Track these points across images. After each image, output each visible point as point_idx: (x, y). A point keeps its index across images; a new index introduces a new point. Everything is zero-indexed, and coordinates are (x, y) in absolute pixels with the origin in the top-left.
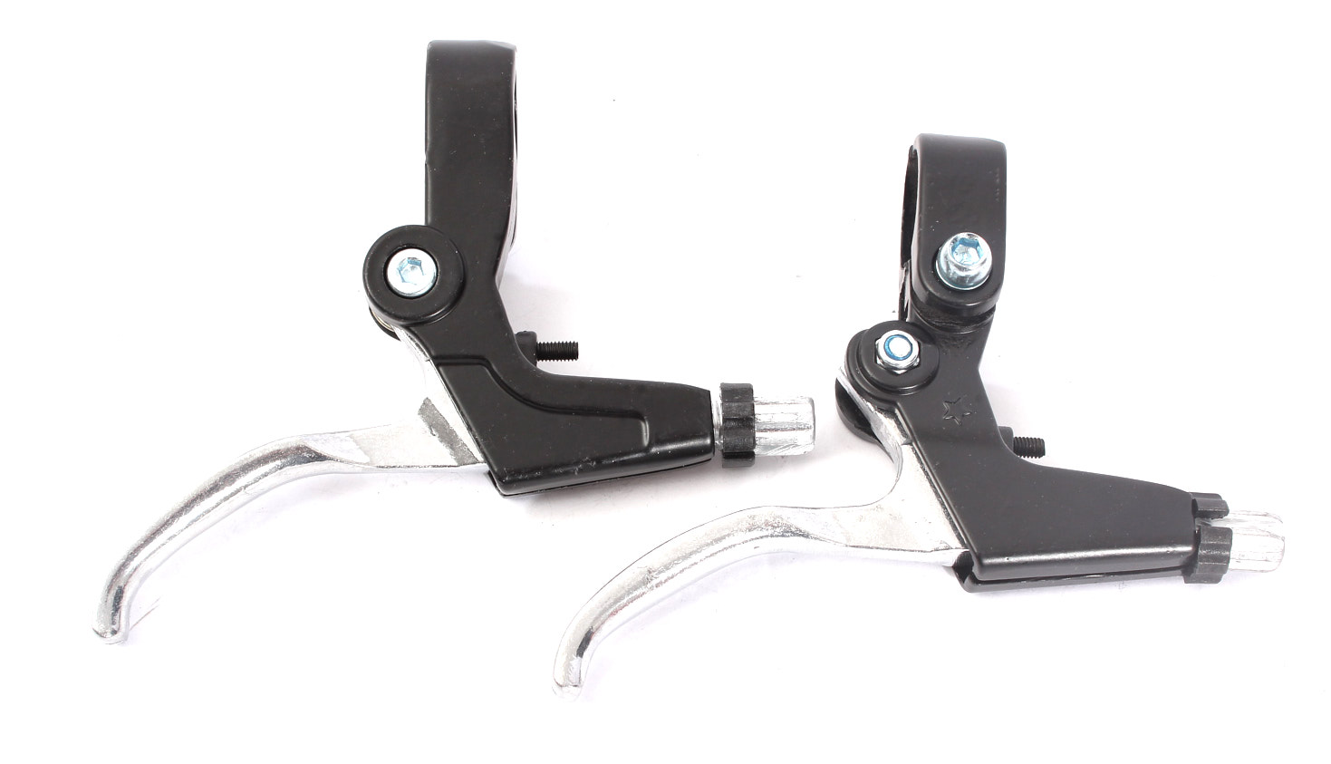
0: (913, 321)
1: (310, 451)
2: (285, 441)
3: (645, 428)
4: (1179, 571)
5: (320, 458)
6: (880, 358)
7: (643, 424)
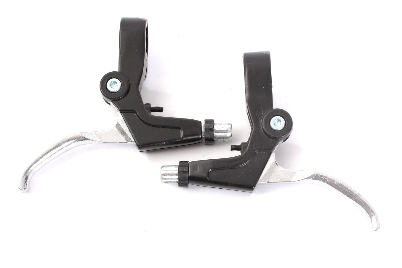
1: (83, 137)
5: (86, 139)
7: (181, 131)
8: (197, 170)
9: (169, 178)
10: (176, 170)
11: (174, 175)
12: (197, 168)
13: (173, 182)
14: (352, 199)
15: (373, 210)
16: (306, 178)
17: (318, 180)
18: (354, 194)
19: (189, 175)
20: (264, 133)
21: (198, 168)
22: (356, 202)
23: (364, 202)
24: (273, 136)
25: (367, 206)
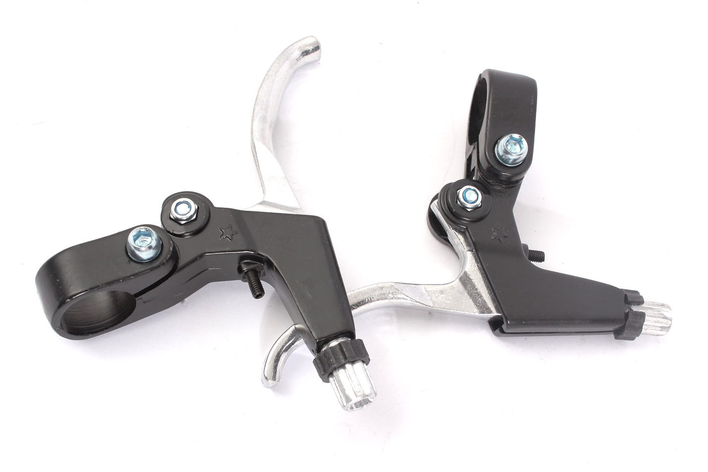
0: (478, 179)
4: (613, 333)
6: (459, 201)
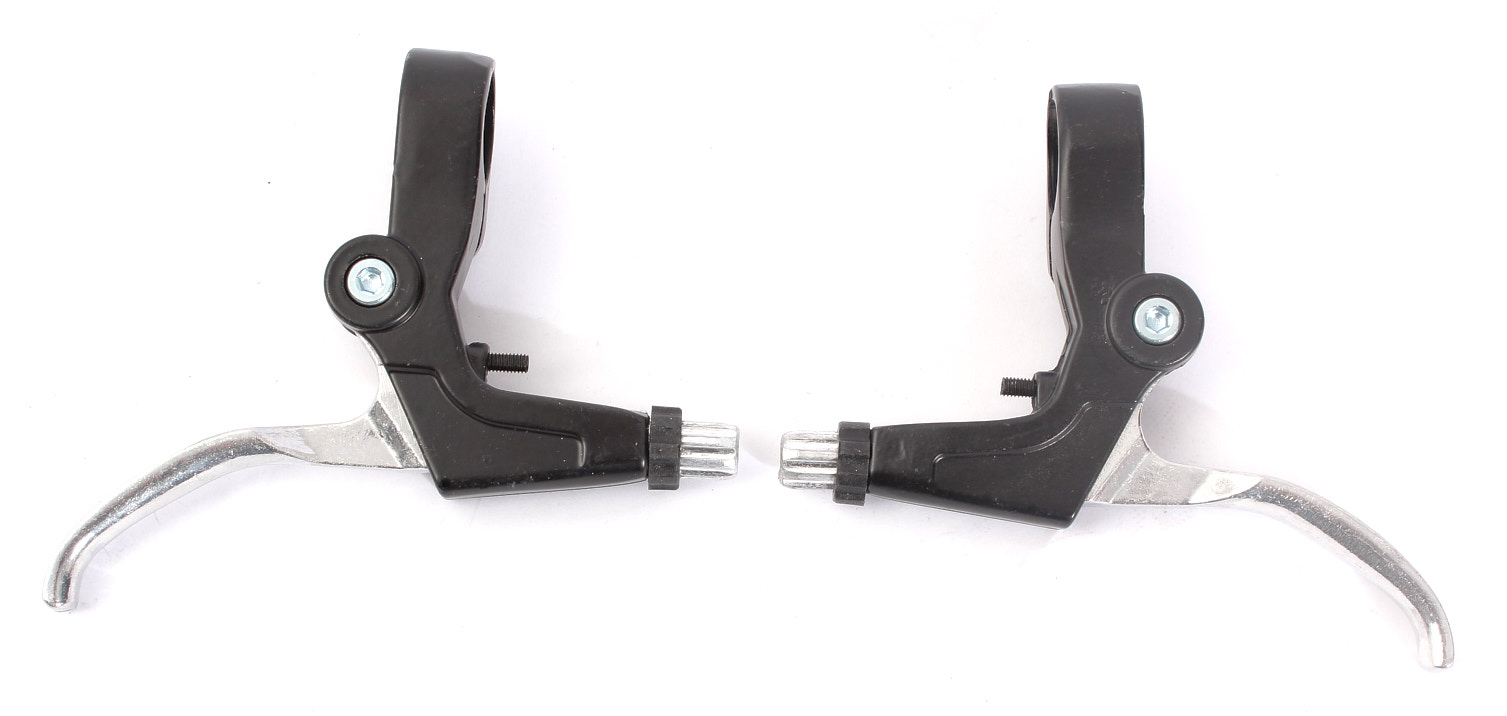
1: (261, 444)
2: (238, 433)
3: (582, 449)
5: (271, 450)
7: (580, 444)
8: (897, 452)
9: (809, 474)
10: (831, 451)
11: (824, 466)
12: (898, 446)
13: (817, 485)
14: (1375, 569)
15: (1436, 604)
16: (1235, 496)
17: (1273, 502)
18: (1381, 552)
19: (872, 470)
20: (1112, 349)
21: (902, 447)
22: (1387, 577)
23: (1410, 578)
24: (1140, 359)
25: (1419, 590)
